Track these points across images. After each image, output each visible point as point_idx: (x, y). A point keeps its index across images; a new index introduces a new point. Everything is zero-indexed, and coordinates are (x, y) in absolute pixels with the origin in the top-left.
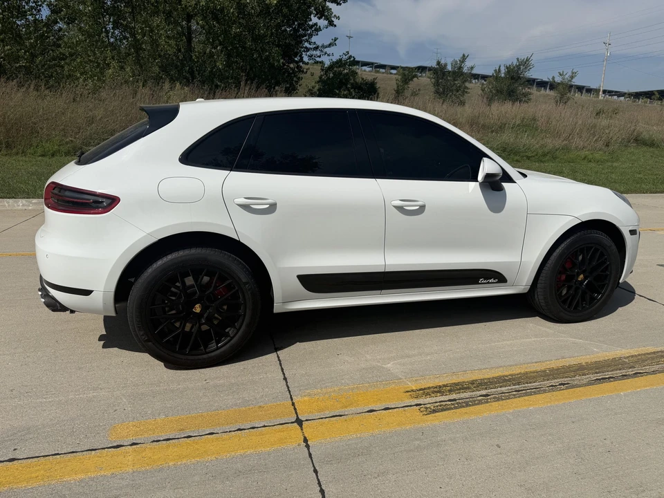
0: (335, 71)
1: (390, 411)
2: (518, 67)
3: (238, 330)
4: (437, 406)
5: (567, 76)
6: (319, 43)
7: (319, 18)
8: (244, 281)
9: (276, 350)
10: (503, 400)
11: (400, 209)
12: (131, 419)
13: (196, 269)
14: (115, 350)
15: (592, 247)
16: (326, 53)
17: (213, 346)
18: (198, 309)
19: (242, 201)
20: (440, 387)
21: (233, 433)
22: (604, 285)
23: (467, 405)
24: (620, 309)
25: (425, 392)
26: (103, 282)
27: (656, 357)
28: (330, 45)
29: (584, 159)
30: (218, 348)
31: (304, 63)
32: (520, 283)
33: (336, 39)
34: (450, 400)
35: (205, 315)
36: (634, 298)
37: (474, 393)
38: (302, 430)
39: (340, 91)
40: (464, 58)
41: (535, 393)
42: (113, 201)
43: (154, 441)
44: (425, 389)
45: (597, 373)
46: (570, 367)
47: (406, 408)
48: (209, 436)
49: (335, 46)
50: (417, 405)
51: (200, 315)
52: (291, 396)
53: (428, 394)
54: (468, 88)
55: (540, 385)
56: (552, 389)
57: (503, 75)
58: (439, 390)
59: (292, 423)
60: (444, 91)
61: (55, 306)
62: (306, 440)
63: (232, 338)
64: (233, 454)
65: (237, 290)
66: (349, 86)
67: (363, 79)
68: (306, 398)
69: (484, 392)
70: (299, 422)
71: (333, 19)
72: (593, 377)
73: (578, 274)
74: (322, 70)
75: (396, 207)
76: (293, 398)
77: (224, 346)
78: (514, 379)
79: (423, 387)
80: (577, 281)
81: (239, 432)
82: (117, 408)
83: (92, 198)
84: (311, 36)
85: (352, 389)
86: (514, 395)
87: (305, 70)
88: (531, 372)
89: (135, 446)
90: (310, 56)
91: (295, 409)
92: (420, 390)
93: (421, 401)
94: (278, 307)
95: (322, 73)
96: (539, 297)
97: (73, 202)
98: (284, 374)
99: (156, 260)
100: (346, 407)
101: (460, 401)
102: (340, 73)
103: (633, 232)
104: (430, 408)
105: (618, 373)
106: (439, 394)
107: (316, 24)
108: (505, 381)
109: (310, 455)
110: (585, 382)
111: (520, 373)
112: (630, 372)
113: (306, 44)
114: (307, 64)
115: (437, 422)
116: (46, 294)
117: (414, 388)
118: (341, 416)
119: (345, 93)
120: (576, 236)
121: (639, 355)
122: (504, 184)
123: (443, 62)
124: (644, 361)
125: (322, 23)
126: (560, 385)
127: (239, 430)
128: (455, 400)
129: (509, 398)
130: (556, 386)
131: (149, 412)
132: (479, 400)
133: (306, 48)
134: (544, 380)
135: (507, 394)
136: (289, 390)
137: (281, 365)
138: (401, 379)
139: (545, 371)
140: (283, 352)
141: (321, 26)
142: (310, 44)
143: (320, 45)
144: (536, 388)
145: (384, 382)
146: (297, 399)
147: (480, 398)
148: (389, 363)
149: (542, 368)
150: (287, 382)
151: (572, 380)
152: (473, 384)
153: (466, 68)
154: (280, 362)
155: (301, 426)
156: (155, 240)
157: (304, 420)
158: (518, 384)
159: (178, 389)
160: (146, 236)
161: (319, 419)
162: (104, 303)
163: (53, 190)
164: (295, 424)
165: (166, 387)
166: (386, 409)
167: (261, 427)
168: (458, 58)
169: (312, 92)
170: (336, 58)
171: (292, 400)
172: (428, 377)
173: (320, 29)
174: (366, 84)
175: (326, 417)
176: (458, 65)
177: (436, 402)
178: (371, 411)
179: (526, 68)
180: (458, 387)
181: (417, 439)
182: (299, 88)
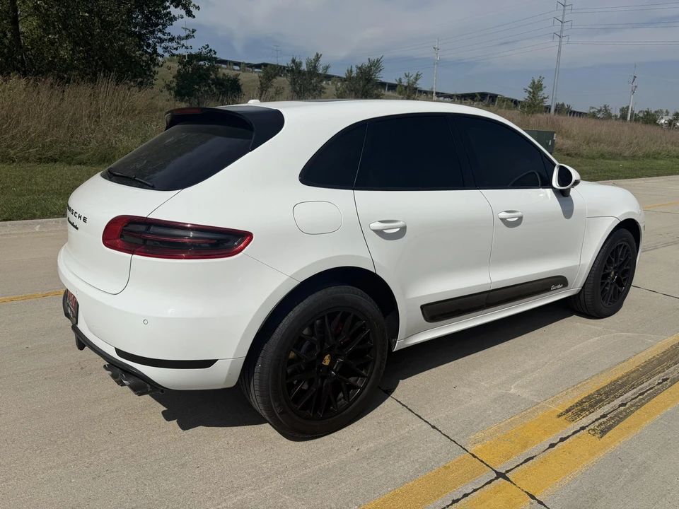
1: (567, 441)
2: (369, 67)
3: (369, 379)
4: (599, 426)
5: (412, 78)
6: (175, 35)
7: (176, 7)
10: (641, 406)
11: (505, 221)
16: (183, 46)
18: (327, 361)
19: (377, 225)
20: (579, 404)
22: (626, 279)
23: (621, 418)
25: (573, 412)
28: (187, 37)
30: (350, 404)
31: (158, 55)
32: (577, 284)
33: (194, 31)
34: (602, 417)
35: (335, 366)
37: (612, 404)
38: (514, 484)
39: (200, 88)
40: (318, 57)
41: (655, 394)
42: (245, 237)
44: (570, 409)
46: (650, 361)
47: (578, 434)
49: (193, 39)
50: (583, 428)
51: (330, 368)
52: (461, 446)
53: (578, 415)
55: (650, 384)
56: (663, 387)
57: (355, 75)
59: (496, 478)
60: (300, 90)
62: (531, 496)
63: (363, 389)
65: (369, 332)
66: (209, 81)
67: (224, 75)
68: (479, 446)
69: (618, 402)
70: (502, 476)
71: (191, 9)
74: (180, 63)
75: (501, 219)
76: (465, 447)
77: (356, 400)
78: (626, 383)
79: (567, 408)
80: (611, 277)
81: (458, 504)
83: (218, 237)
84: (165, 26)
85: (510, 425)
86: (643, 399)
87: (160, 64)
88: (629, 373)
90: (166, 48)
91: (481, 461)
92: (568, 411)
93: (580, 424)
94: (399, 345)
95: (180, 67)
96: (586, 297)
98: (427, 422)
100: (526, 447)
101: (611, 415)
102: (201, 67)
104: (595, 429)
106: (587, 413)
107: (170, 13)
108: (622, 385)
110: (677, 374)
111: (623, 377)
113: (160, 35)
114: (162, 56)
115: (618, 444)
117: (561, 411)
118: (531, 458)
119: (206, 89)
120: (614, 235)
123: (297, 60)
125: (178, 12)
127: (454, 501)
128: (605, 415)
129: (644, 403)
130: (661, 383)
132: (624, 411)
133: (160, 38)
134: (649, 378)
135: (637, 399)
136: (452, 440)
137: (412, 411)
138: (539, 403)
139: (638, 369)
140: (397, 393)
141: (176, 16)
142: (164, 35)
143: (176, 37)
144: (651, 388)
145: (529, 410)
146: (472, 449)
147: (622, 408)
148: (511, 388)
149: (634, 367)
150: (440, 431)
151: (667, 374)
152: (601, 395)
153: (321, 67)
154: (406, 407)
155: (508, 479)
156: (296, 283)
157: (504, 472)
158: (633, 387)
159: (334, 466)
160: (288, 279)
161: (516, 467)
162: (229, 374)
163: (126, 226)
164: (500, 479)
165: (317, 467)
166: (562, 440)
167: (472, 492)
168: (312, 57)
169: (169, 88)
170: (194, 51)
171: (467, 451)
172: (558, 395)
173: (175, 19)
174: (229, 80)
175: (521, 464)
176: (313, 64)
177: (594, 422)
178: (552, 446)
179: (377, 69)
180: (593, 401)
181: (623, 467)
182: (154, 82)
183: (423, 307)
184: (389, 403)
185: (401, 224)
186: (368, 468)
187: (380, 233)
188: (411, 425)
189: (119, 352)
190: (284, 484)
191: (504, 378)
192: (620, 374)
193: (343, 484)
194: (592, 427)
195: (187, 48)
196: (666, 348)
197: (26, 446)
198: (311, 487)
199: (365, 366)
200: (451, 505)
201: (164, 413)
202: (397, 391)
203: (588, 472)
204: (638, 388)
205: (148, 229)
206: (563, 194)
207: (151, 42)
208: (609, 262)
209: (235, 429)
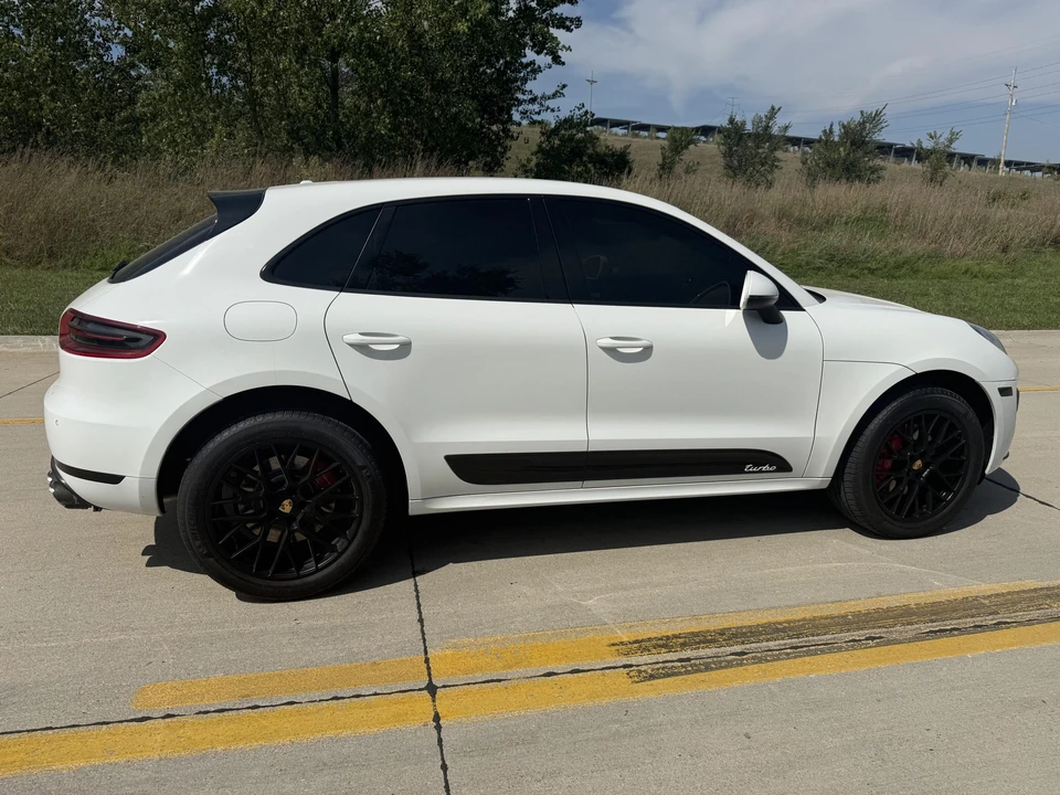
0: (564, 135)
1: (581, 674)
2: (862, 125)
3: (350, 543)
4: (658, 669)
5: (942, 140)
7: (538, 53)
8: (359, 464)
9: (415, 574)
10: (769, 661)
11: (611, 351)
12: (170, 678)
13: (284, 444)
14: (165, 570)
15: (934, 416)
16: (548, 108)
17: (310, 566)
18: (287, 507)
19: (356, 338)
20: (668, 638)
21: (325, 703)
22: (959, 477)
23: (708, 668)
24: (989, 517)
25: (642, 645)
26: (140, 463)
27: (1038, 598)
28: (555, 95)
29: (966, 272)
31: (514, 123)
32: (815, 472)
33: (564, 87)
34: (680, 660)
35: (299, 517)
36: (1016, 500)
37: (722, 649)
38: (434, 701)
39: (570, 167)
40: (773, 112)
41: (823, 652)
42: (155, 338)
43: (200, 713)
44: (643, 641)
45: (932, 621)
46: (888, 610)
47: (607, 671)
48: (286, 707)
49: (562, 97)
50: (625, 666)
52: (425, 648)
53: (646, 649)
54: (779, 160)
56: (852, 646)
57: (836, 139)
58: (665, 643)
59: (420, 690)
60: (740, 166)
61: (70, 500)
62: (437, 718)
63: (339, 555)
64: (319, 735)
65: (350, 478)
66: (585, 158)
67: (607, 147)
68: (448, 652)
69: (738, 648)
70: (432, 689)
71: (560, 53)
72: (925, 628)
73: (913, 460)
74: (543, 134)
75: (604, 349)
76: (429, 650)
77: (329, 566)
78: (791, 629)
79: (640, 638)
80: (911, 470)
81: (335, 702)
82: (152, 659)
83: (126, 334)
84: (525, 80)
85: (525, 639)
86: (788, 654)
87: (515, 135)
88: (822, 618)
89: (169, 720)
90: (524, 113)
91: (429, 668)
92: (635, 642)
93: (633, 660)
94: (416, 506)
95: (542, 139)
96: (848, 496)
97: (99, 341)
98: (420, 613)
99: (219, 431)
100: (510, 667)
101: (697, 662)
102: (571, 138)
103: (1005, 392)
104: (645, 671)
105: (970, 622)
106: (664, 650)
107: (533, 63)
108: (778, 630)
109: (440, 741)
110: (910, 635)
111: (804, 619)
112: (990, 620)
113: (518, 94)
114: (519, 124)
115: (652, 695)
116: (57, 482)
117: (625, 639)
118: (500, 681)
119: (579, 169)
120: (906, 397)
121: (1009, 593)
122: (785, 313)
123: (738, 119)
124: (1014, 603)
125: (543, 59)
126: (867, 639)
127: (335, 698)
128: (689, 660)
129: (779, 659)
130: (860, 640)
131: (200, 668)
132: (728, 662)
133: (517, 99)
134: (842, 631)
135: (777, 652)
136: (423, 639)
137: (418, 599)
138: (606, 624)
139: (845, 616)
140: (426, 577)
141: (542, 66)
142: (523, 94)
143: (540, 95)
144: (826, 645)
145: (578, 629)
146: (434, 653)
147: (731, 657)
148: (591, 599)
149: (843, 612)
150: (423, 626)
151: (887, 632)
152: (723, 634)
153: (776, 128)
154: (418, 593)
155: (433, 695)
156: (217, 399)
157: (440, 685)
158: (795, 637)
159: (251, 632)
160: (204, 392)
161: (464, 685)
162: (142, 497)
164: (425, 692)
165: (232, 629)
166: (574, 672)
167: (369, 695)
168: (764, 112)
169: (524, 168)
170: (564, 114)
171: (426, 654)
172: (651, 622)
173: (539, 70)
174: (613, 155)
175: (475, 684)
176: (764, 123)
177: (657, 663)
178: (549, 674)
179: (875, 127)
180: (697, 639)
181: (615, 722)
182: (506, 162)
183: (449, 459)
185: (401, 339)
186: (285, 642)
187: (362, 348)
191: (599, 585)
192: (799, 616)
194: (644, 668)
195: (553, 110)
196: (953, 598)
199: (349, 524)
200: (327, 700)
202: (430, 574)
203: (555, 714)
204: (803, 639)
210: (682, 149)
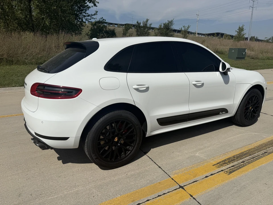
0: (97, 26)
1: (214, 175)
2: (168, 24)
3: (134, 147)
4: (230, 170)
5: (186, 28)
6: (90, 14)
7: (90, 3)
8: (136, 124)
9: (145, 153)
10: (251, 163)
12: (105, 200)
13: (117, 120)
14: (70, 164)
15: (255, 96)
16: (93, 18)
17: (123, 156)
18: (116, 139)
19: (136, 87)
20: (224, 161)
22: (258, 109)
23: (240, 167)
25: (220, 164)
28: (95, 14)
30: (126, 157)
31: (84, 22)
33: (97, 12)
34: (232, 166)
37: (238, 162)
38: (186, 191)
39: (100, 34)
40: (147, 20)
46: (262, 145)
47: (219, 173)
48: (148, 202)
50: (222, 171)
51: (117, 142)
52: (168, 175)
53: (222, 165)
54: (150, 33)
55: (258, 154)
57: (163, 27)
59: (179, 188)
60: (140, 34)
61: (45, 147)
62: (191, 196)
63: (131, 151)
65: (134, 129)
66: (103, 32)
67: (109, 29)
68: (176, 175)
69: (241, 161)
71: (96, 3)
75: (194, 85)
77: (128, 155)
78: (247, 153)
79: (218, 162)
80: (249, 109)
82: (93, 195)
84: (86, 10)
85: (191, 168)
86: (253, 160)
87: (84, 25)
88: (251, 149)
90: (86, 19)
91: (175, 181)
92: (218, 163)
93: (222, 169)
94: (148, 134)
95: (92, 26)
98: (157, 165)
100: (195, 177)
101: (236, 166)
102: (100, 26)
103: (266, 88)
106: (226, 165)
107: (88, 5)
108: (245, 154)
109: (198, 202)
110: (272, 150)
111: (247, 150)
113: (84, 14)
114: (85, 22)
115: (235, 177)
117: (215, 163)
118: (196, 181)
119: (102, 35)
120: (250, 92)
123: (139, 22)
125: (91, 5)
127: (159, 196)
130: (263, 154)
131: (111, 195)
133: (84, 15)
134: (258, 152)
135: (250, 160)
136: (165, 172)
137: (153, 161)
138: (206, 160)
139: (255, 148)
140: (149, 154)
141: (90, 6)
142: (86, 14)
143: (90, 15)
144: (258, 156)
145: (201, 163)
146: (172, 176)
147: (242, 163)
148: (196, 154)
149: (253, 147)
150: (162, 169)
151: (267, 150)
152: (235, 158)
153: (148, 25)
154: (151, 159)
155: (184, 189)
156: (100, 109)
157: (183, 186)
158: (250, 155)
159: (115, 180)
160: (96, 107)
161: (189, 184)
162: (75, 143)
163: (38, 87)
164: (181, 188)
165: (109, 180)
166: (212, 175)
167: (167, 193)
168: (145, 20)
169: (87, 34)
170: (98, 20)
171: (170, 177)
172: (216, 157)
173: (90, 7)
174: (111, 31)
175: (191, 183)
176: (145, 23)
177: (228, 168)
178: (206, 177)
179: (171, 24)
180: (231, 160)
181: (234, 187)
182: (82, 33)
183: (158, 120)
184: (145, 157)
185: (146, 86)
186: (129, 181)
187: (137, 90)
188: (151, 166)
189: (36, 133)
190: (95, 185)
191: (195, 149)
192: (246, 150)
193: (117, 187)
194: (226, 170)
195: (94, 19)
196: (271, 140)
197: (7, 167)
198: (104, 187)
199: (132, 142)
200: (157, 197)
201: (58, 158)
202: (149, 153)
203: (219, 188)
204: (252, 156)
205: (44, 88)
206: (225, 74)
207: (81, 17)
208: (248, 103)
209: (82, 164)
210: (128, 30)
